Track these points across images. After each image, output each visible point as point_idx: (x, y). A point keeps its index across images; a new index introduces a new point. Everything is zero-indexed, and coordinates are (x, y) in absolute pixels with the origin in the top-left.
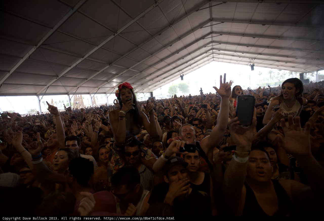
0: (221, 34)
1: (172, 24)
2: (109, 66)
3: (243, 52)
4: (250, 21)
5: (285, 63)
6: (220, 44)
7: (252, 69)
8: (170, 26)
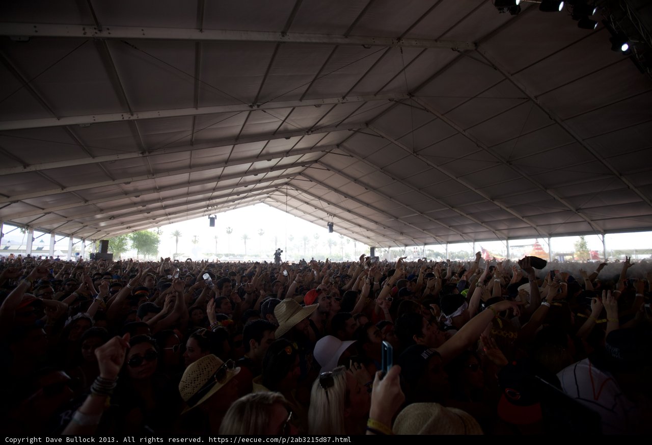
0: (330, 169)
1: (312, 132)
2: (141, 155)
3: (330, 202)
4: (382, 169)
5: (366, 230)
6: (311, 181)
7: (331, 230)
8: (308, 132)
